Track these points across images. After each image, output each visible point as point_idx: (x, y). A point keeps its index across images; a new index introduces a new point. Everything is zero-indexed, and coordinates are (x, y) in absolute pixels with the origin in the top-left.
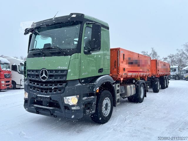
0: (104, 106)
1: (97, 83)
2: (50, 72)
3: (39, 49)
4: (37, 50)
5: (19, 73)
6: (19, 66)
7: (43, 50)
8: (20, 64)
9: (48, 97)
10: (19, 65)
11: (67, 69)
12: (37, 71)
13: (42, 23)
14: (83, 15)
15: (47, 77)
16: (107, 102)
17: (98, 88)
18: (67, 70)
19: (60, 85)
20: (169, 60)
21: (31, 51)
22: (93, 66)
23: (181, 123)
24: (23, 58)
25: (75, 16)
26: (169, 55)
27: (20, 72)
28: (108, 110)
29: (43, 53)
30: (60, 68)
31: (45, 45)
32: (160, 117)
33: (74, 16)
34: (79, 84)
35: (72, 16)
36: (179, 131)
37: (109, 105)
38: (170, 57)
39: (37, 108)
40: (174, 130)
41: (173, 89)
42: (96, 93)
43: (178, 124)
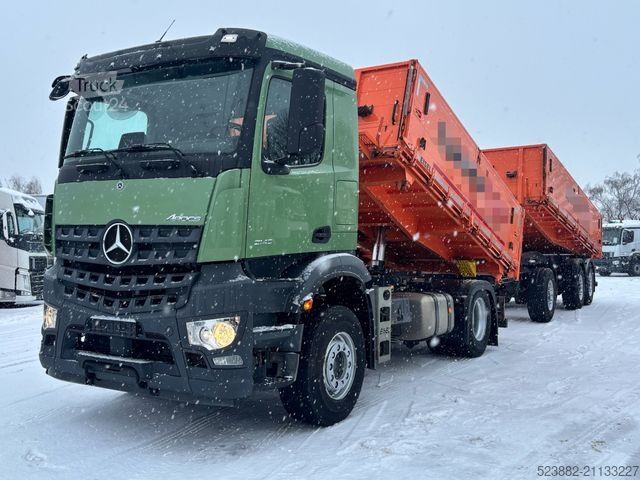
0: (331, 361)
1: (306, 278)
2: (141, 234)
3: (102, 153)
4: (93, 154)
5: (9, 243)
6: (9, 214)
7: (116, 154)
8: (12, 210)
9: (132, 323)
10: (8, 210)
11: (202, 223)
12: (92, 229)
13: (115, 61)
14: (260, 36)
15: (130, 253)
16: (341, 350)
17: (309, 297)
18: (200, 229)
19: (174, 279)
20: (610, 197)
21: (73, 160)
22: (297, 219)
23: (603, 424)
24: (22, 183)
25: (234, 40)
26: (611, 175)
27: (12, 240)
28: (344, 379)
29: (118, 167)
30: (175, 218)
31: (126, 138)
32: (536, 407)
33: (230, 38)
34: (242, 278)
35: (223, 40)
36: (592, 451)
37: (351, 359)
38: (614, 184)
39: (88, 363)
40: (575, 447)
41: (611, 311)
42: (302, 315)
43: (592, 429)
